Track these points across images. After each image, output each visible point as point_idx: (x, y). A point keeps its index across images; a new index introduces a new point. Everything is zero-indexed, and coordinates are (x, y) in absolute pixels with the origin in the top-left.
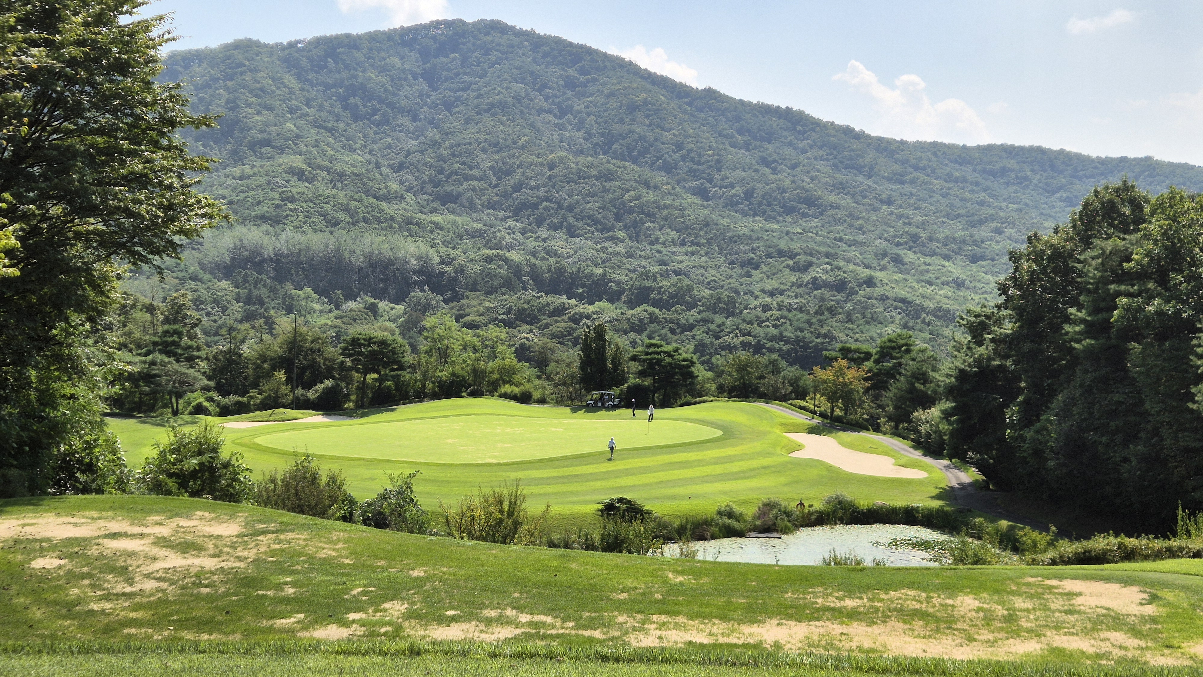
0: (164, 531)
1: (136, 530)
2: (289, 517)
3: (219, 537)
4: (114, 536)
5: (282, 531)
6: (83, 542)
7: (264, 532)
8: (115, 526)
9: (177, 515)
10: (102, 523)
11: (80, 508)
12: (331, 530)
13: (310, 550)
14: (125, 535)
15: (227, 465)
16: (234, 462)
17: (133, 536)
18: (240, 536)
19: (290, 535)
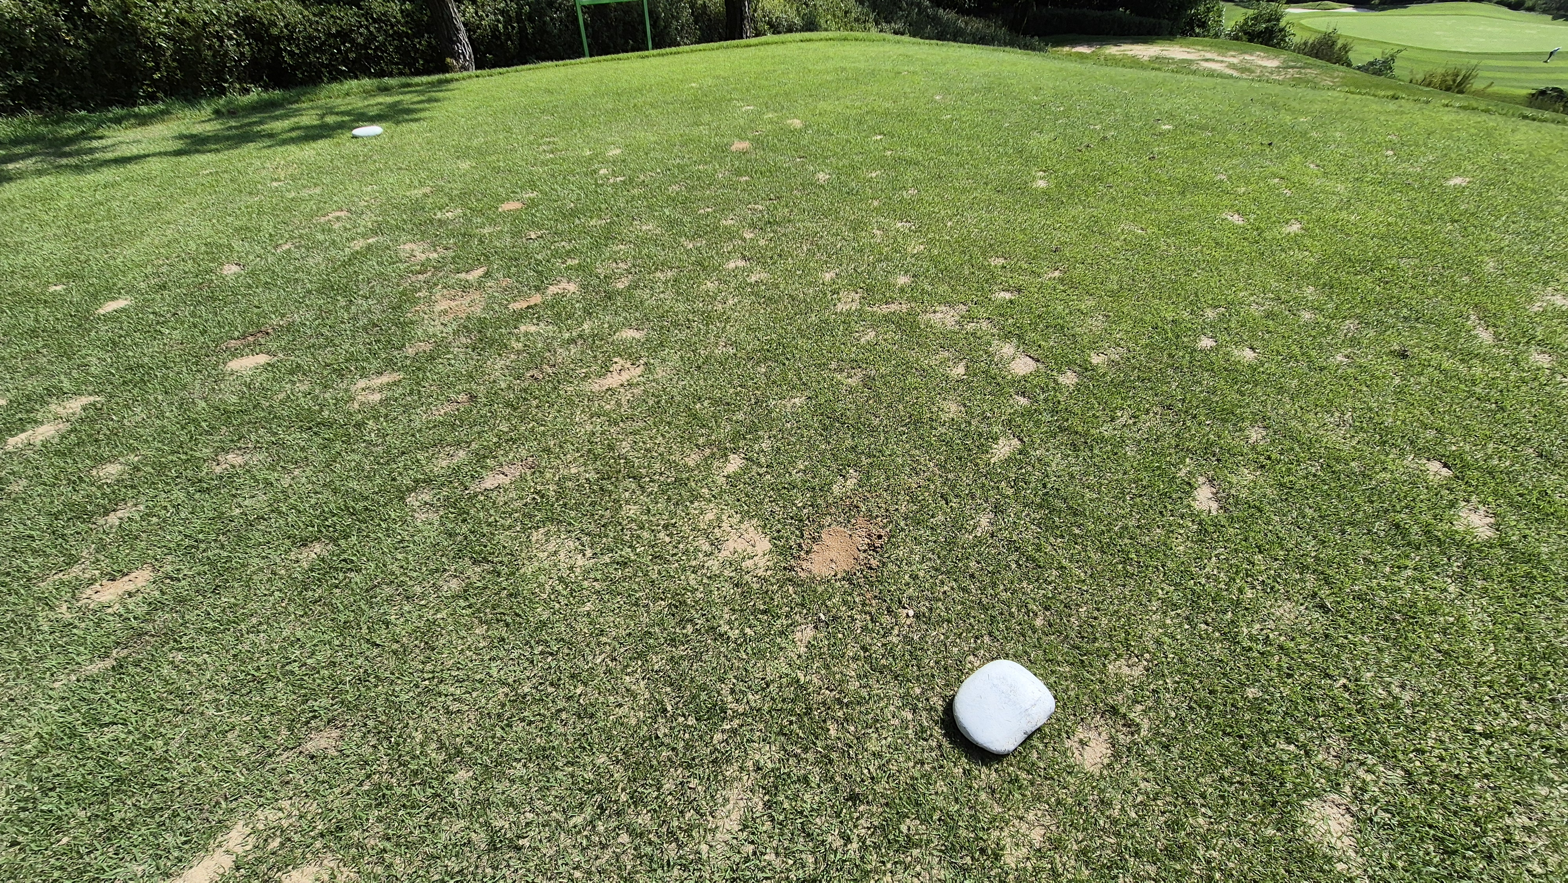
0: (1235, 61)
1: (1220, 58)
2: (1311, 60)
3: (1265, 67)
4: (1207, 60)
5: (1304, 68)
6: (1190, 62)
7: (1292, 67)
8: (1208, 55)
9: (1245, 53)
10: (1202, 53)
11: (1194, 44)
12: (1334, 70)
13: (1317, 80)
14: (1213, 60)
15: (1282, 30)
16: (1287, 29)
17: (1217, 61)
18: (1278, 67)
19: (1309, 71)
